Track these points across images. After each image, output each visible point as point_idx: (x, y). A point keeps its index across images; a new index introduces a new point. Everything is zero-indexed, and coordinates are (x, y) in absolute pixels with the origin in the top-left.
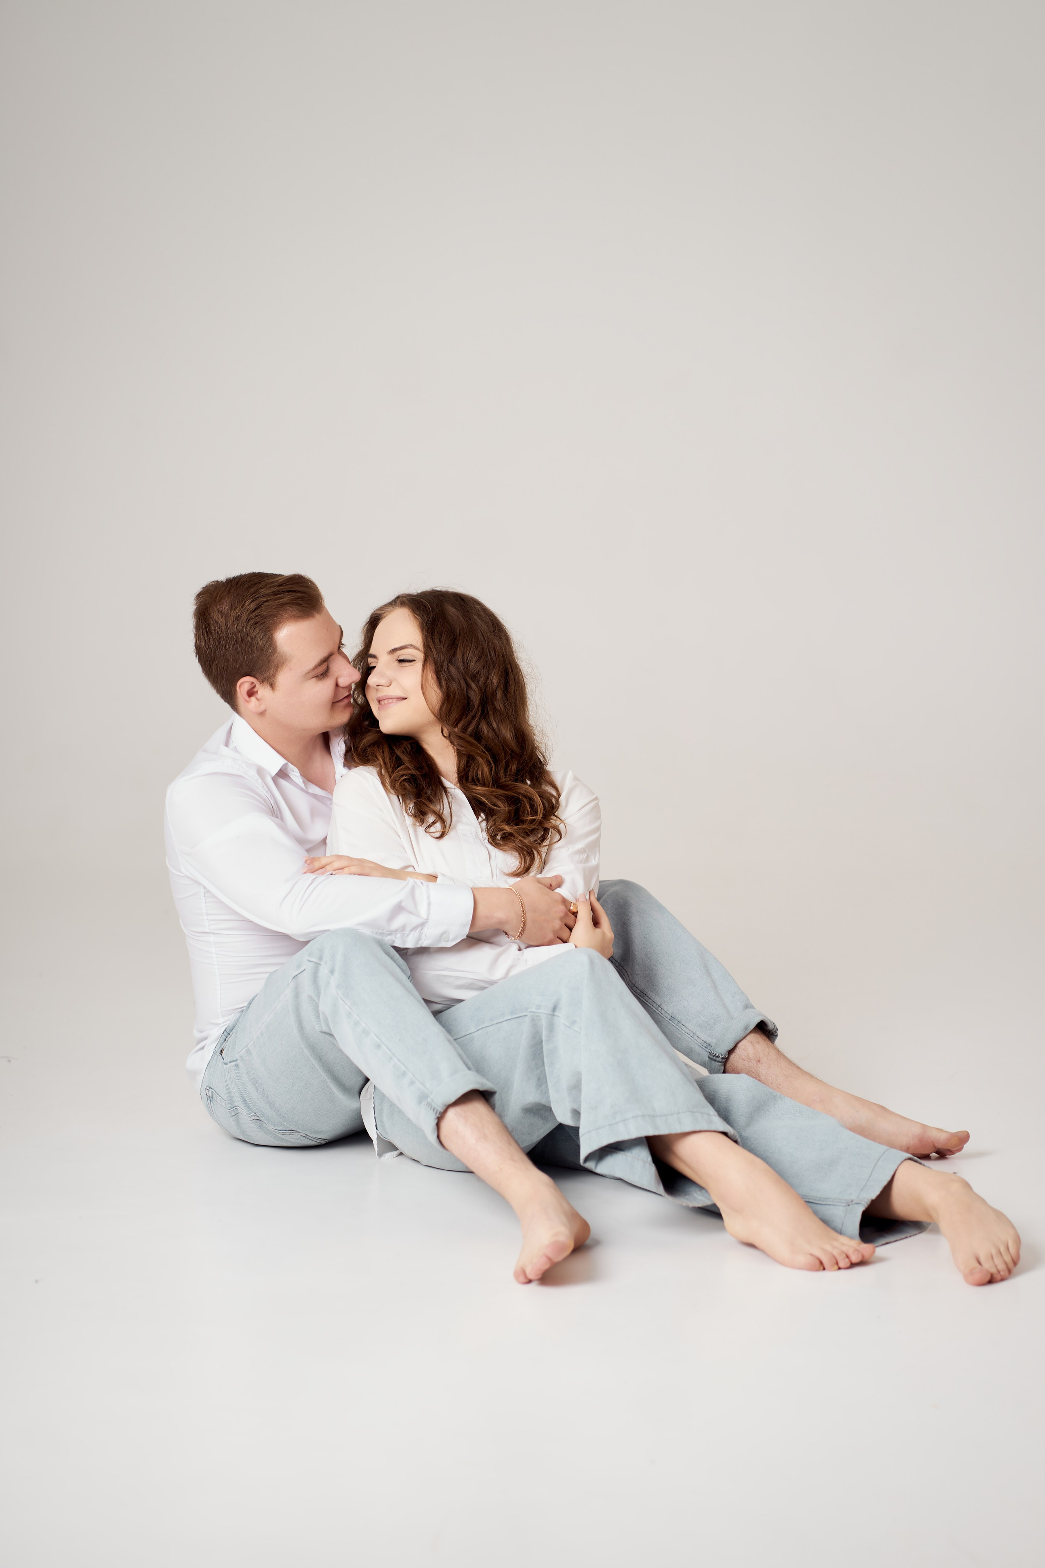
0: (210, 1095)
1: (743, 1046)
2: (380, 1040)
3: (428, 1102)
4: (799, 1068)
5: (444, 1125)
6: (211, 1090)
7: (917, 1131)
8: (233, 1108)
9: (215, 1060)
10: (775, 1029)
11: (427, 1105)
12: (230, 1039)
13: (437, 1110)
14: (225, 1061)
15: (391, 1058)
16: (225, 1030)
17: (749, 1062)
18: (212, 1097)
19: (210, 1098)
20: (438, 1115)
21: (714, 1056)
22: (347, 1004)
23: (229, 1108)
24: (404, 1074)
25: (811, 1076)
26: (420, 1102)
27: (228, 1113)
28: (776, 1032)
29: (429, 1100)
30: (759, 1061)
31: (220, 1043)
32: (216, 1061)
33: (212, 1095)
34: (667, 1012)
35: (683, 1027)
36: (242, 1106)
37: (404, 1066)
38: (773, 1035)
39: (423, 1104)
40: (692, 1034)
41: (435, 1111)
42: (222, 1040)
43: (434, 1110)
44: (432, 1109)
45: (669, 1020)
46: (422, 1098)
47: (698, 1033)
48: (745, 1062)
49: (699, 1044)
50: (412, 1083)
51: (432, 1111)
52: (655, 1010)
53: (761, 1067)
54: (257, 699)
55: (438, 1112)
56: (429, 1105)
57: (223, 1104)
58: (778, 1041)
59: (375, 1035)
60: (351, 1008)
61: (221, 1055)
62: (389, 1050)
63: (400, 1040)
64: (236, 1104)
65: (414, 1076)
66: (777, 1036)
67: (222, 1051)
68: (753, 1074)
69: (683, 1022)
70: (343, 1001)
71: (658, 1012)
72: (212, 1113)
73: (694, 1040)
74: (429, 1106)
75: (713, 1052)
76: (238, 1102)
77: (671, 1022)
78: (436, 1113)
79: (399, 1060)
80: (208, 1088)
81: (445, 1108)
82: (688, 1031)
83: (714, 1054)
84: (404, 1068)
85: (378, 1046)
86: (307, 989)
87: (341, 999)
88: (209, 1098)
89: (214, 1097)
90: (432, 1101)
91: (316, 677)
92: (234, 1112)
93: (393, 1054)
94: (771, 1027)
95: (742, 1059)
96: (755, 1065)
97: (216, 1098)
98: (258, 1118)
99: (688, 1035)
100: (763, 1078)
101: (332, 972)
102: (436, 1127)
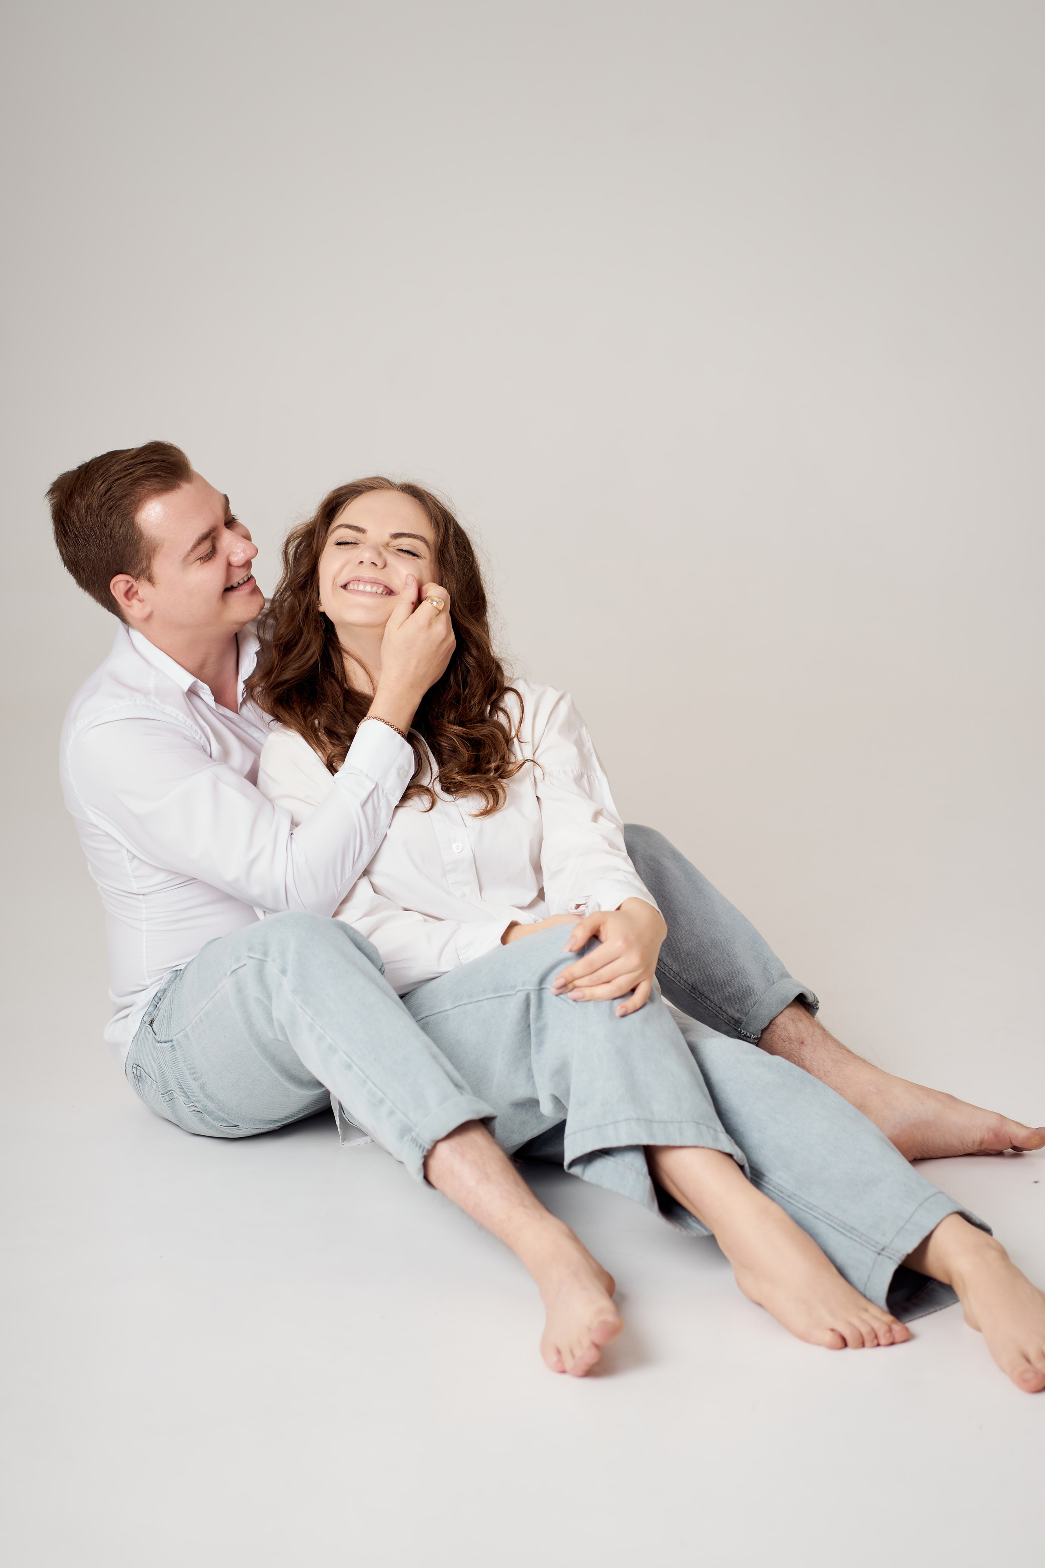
0: (137, 1073)
1: (783, 1025)
2: (351, 1059)
3: (412, 1137)
4: (849, 1051)
5: (433, 1163)
6: (138, 1068)
7: (993, 1122)
8: (168, 1092)
9: (143, 1032)
10: (816, 1001)
11: (411, 1140)
12: (164, 1004)
13: (424, 1148)
14: (158, 1038)
15: (365, 1082)
16: (156, 995)
17: (790, 1043)
18: (140, 1076)
19: (138, 1078)
20: (425, 1153)
21: (745, 1035)
22: (307, 1014)
23: (163, 1092)
24: (381, 1102)
25: (865, 1061)
26: (402, 1136)
27: (162, 1099)
28: (817, 1005)
29: (414, 1134)
30: (802, 1043)
31: (149, 1011)
32: (145, 1034)
33: (140, 1075)
34: (688, 981)
35: (706, 1000)
36: (178, 1091)
37: (382, 1091)
38: (813, 1007)
39: (406, 1139)
40: (717, 1009)
41: (422, 1148)
42: (152, 1007)
43: (420, 1147)
44: (418, 1145)
45: (689, 992)
46: (405, 1131)
47: (724, 1008)
48: (786, 1043)
49: (726, 1021)
50: (391, 1113)
51: (417, 1149)
52: (673, 978)
53: (805, 1050)
54: (140, 601)
55: (425, 1150)
56: (414, 1140)
57: (154, 1086)
58: (819, 1014)
59: (345, 1053)
60: (313, 1019)
61: (152, 1026)
62: (363, 1072)
63: (375, 1059)
64: (170, 1088)
65: (393, 1104)
66: (817, 1009)
67: (152, 1022)
68: (795, 1059)
69: (707, 994)
70: (303, 1009)
71: (676, 981)
72: (141, 1094)
73: (720, 1016)
74: (414, 1142)
75: (743, 1031)
76: (173, 1086)
77: (692, 994)
78: (423, 1151)
79: (374, 1084)
80: (135, 1066)
81: (433, 1144)
82: (712, 1005)
83: (745, 1033)
84: (381, 1095)
85: (349, 1067)
86: (253, 991)
87: (301, 1007)
88: (136, 1076)
89: (143, 1077)
90: (418, 1135)
91: (200, 559)
92: (168, 1094)
93: (367, 1077)
94: (811, 999)
95: (782, 1039)
96: (798, 1047)
97: (146, 1078)
98: (197, 1109)
99: (713, 1010)
100: (807, 1063)
101: (284, 972)
102: (422, 1167)
